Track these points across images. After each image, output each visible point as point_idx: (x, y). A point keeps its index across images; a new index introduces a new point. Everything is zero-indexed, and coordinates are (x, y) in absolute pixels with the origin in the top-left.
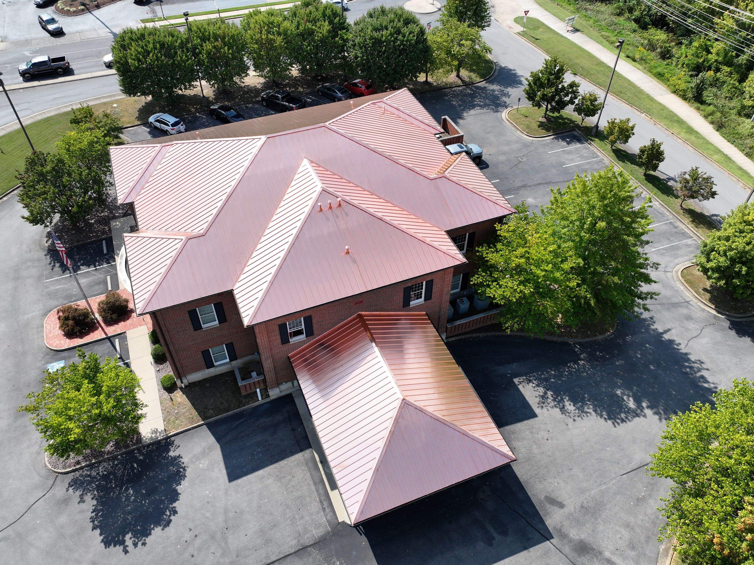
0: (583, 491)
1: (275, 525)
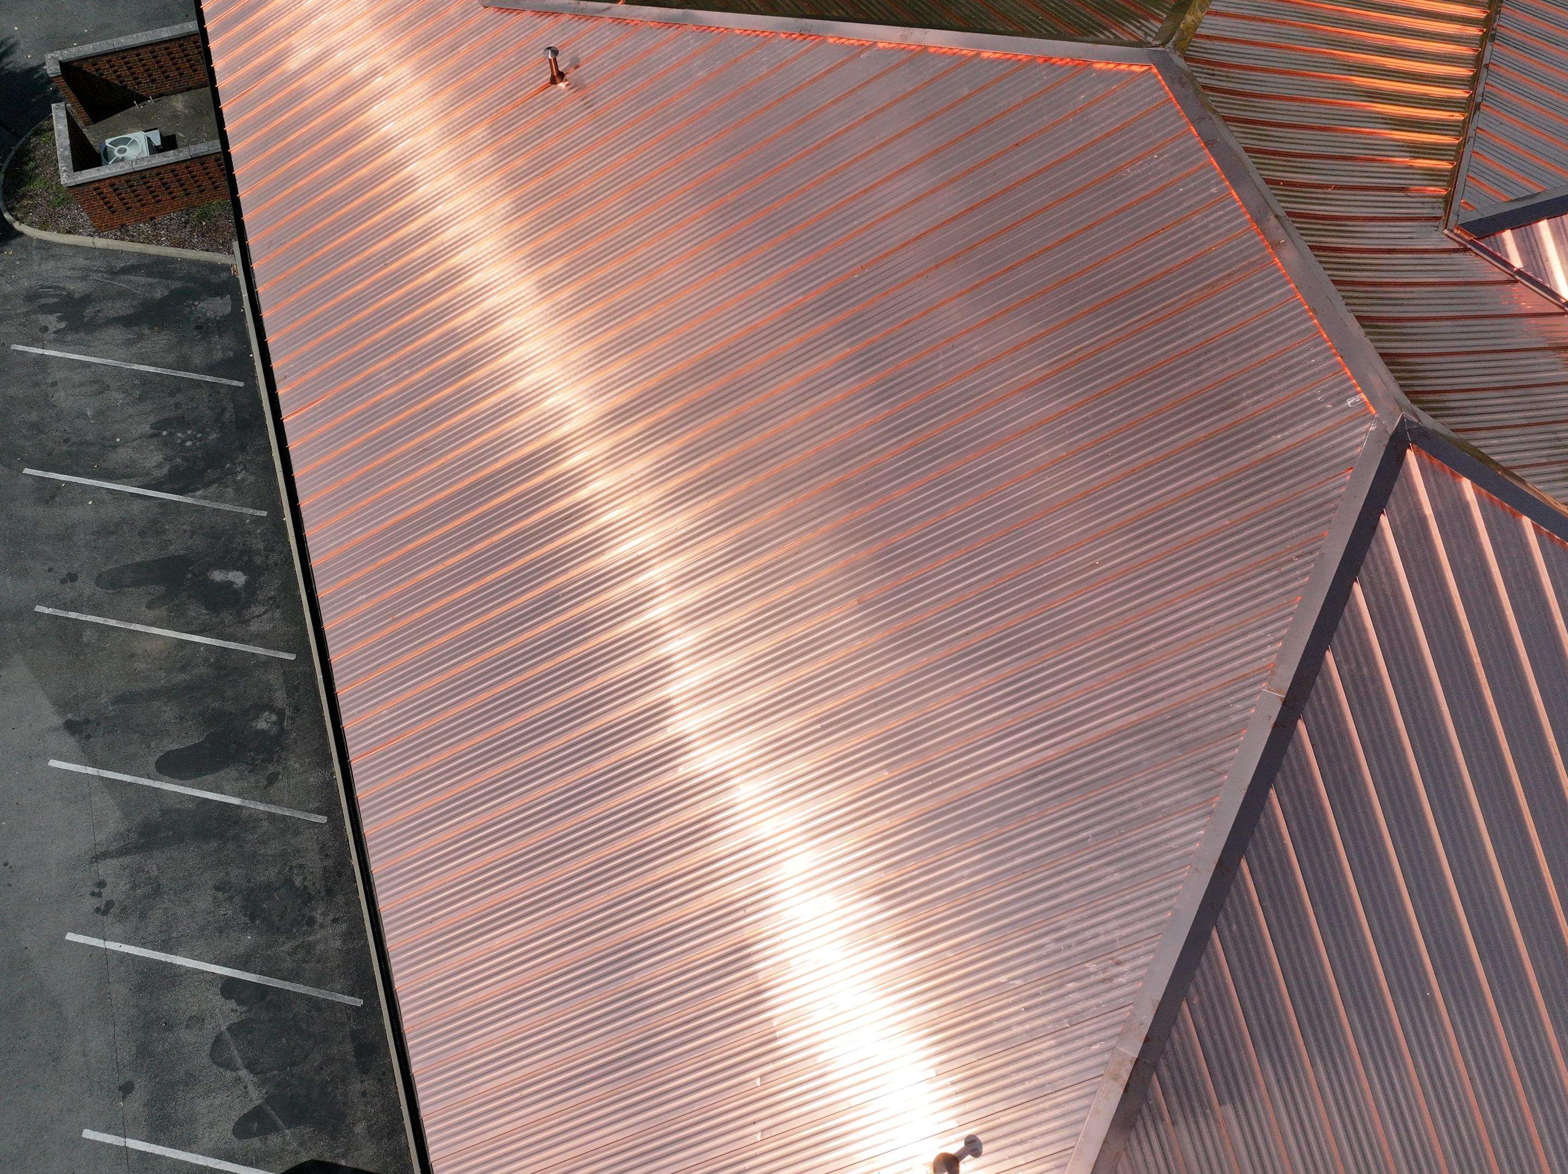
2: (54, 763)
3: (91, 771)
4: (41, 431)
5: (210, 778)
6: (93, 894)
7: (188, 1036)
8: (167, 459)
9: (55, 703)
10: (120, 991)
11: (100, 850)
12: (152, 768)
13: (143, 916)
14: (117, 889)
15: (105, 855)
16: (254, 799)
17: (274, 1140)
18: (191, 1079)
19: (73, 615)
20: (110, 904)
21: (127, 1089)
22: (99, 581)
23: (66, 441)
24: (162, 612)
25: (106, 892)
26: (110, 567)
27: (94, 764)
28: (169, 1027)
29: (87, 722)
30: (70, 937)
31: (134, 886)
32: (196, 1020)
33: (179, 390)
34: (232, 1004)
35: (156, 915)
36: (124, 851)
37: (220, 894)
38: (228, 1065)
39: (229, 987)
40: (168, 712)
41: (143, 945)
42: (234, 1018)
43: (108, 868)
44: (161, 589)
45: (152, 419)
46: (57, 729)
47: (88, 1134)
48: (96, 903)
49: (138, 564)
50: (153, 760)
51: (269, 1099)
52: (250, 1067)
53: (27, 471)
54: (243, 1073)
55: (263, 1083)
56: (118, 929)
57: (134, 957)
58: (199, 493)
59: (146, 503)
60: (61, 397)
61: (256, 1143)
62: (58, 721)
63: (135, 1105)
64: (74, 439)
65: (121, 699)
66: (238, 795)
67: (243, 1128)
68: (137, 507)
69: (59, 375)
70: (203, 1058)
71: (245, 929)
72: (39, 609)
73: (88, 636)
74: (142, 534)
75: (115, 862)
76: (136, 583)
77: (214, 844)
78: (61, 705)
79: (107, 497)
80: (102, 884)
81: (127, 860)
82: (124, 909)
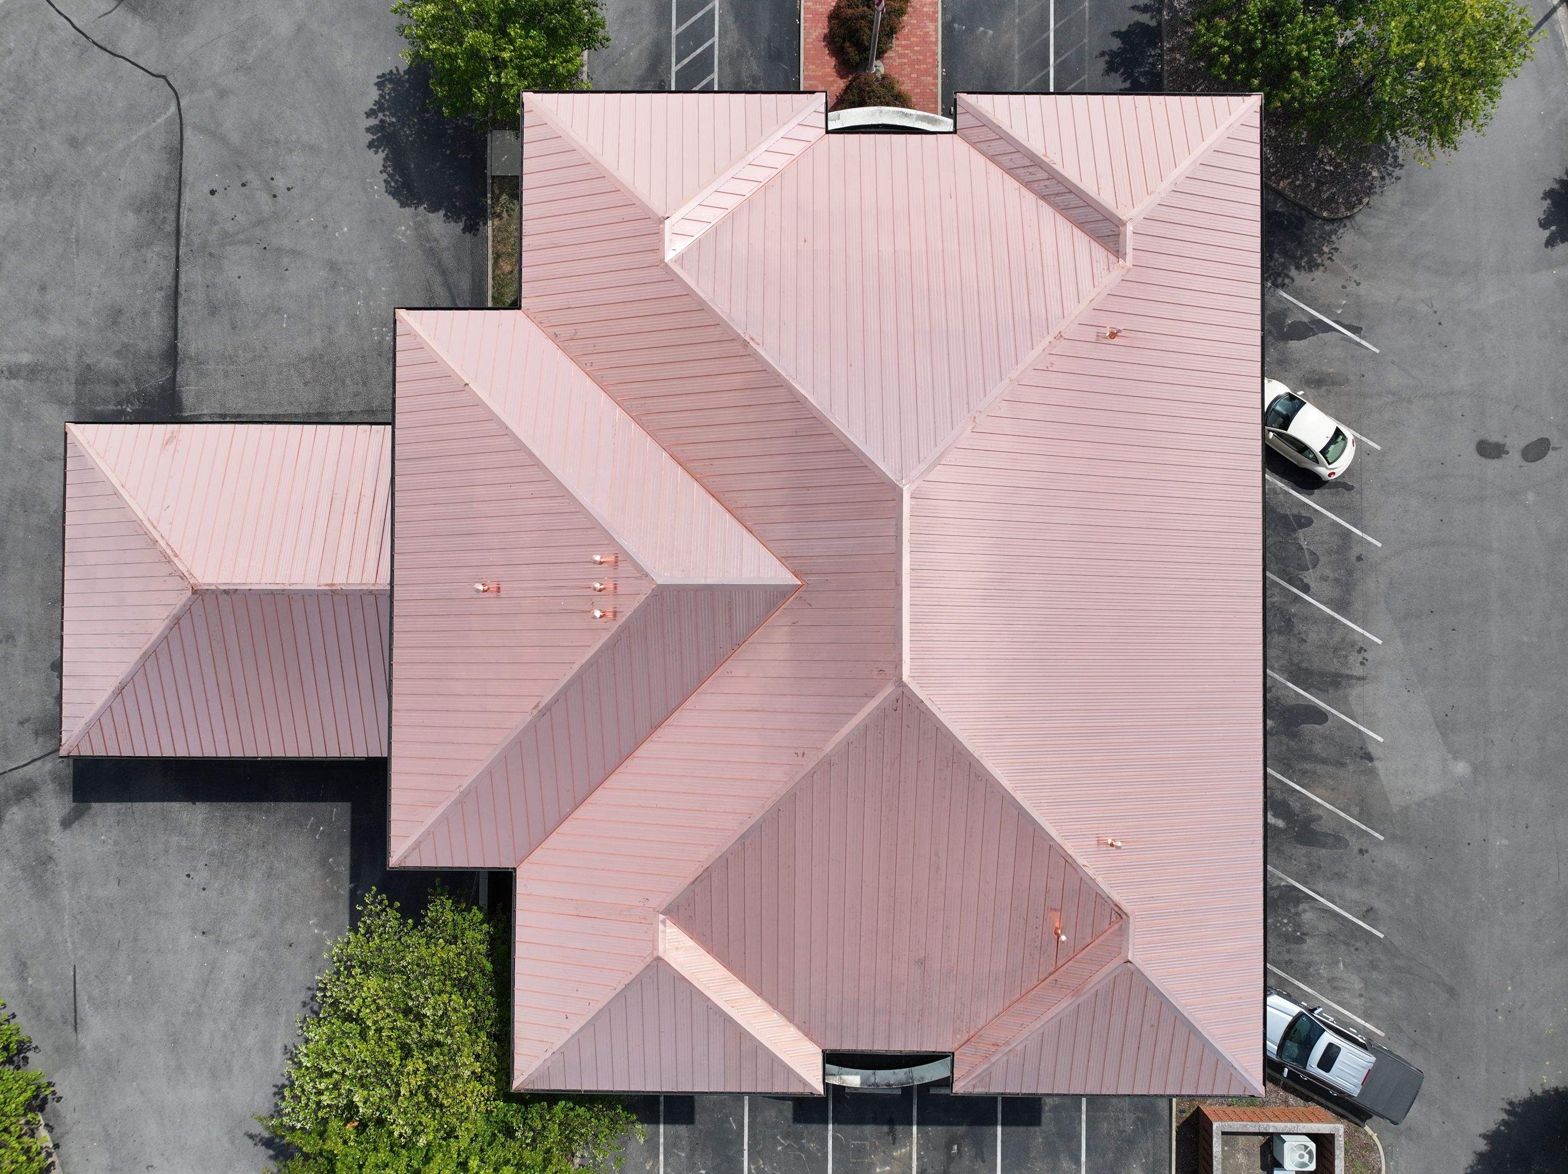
0: (76, 878)
1: (234, 328)
2: (1381, 739)
3: (1362, 728)
4: (1371, 962)
5: (1301, 702)
6: (1367, 660)
7: (1328, 572)
8: (1298, 914)
9: (1378, 775)
10: (1358, 605)
11: (1361, 682)
12: (1330, 718)
13: (1343, 640)
14: (1354, 658)
15: (1359, 679)
16: (1280, 682)
17: (1295, 511)
18: (1330, 552)
19: (1363, 827)
20: (1359, 652)
21: (1359, 558)
22: (1346, 843)
23: (1357, 949)
24: (1315, 811)
25: (1360, 659)
26: (1340, 851)
27: (1360, 731)
28: (1337, 580)
29: (1362, 758)
30: (1380, 642)
31: (1346, 656)
32: (1324, 579)
33: (1286, 963)
34: (1305, 581)
35: (1337, 639)
36: (1350, 677)
37: (1304, 637)
38: (1312, 553)
39: (1306, 589)
40: (1318, 748)
41: (1345, 625)
42: (1306, 573)
43: (1358, 671)
44: (1314, 826)
45: (1305, 947)
46: (1378, 759)
47: (1379, 545)
48: (1366, 655)
49: (1324, 847)
50: (1329, 723)
51: (1295, 530)
52: (1300, 548)
53: (1382, 936)
54: (1305, 547)
55: (1296, 539)
56: (1356, 637)
57: (1350, 620)
58: (1283, 883)
59: (1315, 887)
60: (1358, 985)
61: (1304, 513)
62: (1376, 763)
63: (1356, 550)
64: (1352, 949)
65: (1343, 765)
66: (1288, 687)
67: (1309, 522)
68: (1320, 887)
69: (1357, 1002)
70: (1323, 560)
71: (1294, 615)
72: (1382, 838)
73: (1356, 810)
74: (1320, 867)
75: (1355, 674)
76: (1326, 835)
77: (1304, 665)
78: (1373, 772)
79: (1337, 899)
80: (1362, 663)
81: (1348, 672)
82: (1352, 646)
